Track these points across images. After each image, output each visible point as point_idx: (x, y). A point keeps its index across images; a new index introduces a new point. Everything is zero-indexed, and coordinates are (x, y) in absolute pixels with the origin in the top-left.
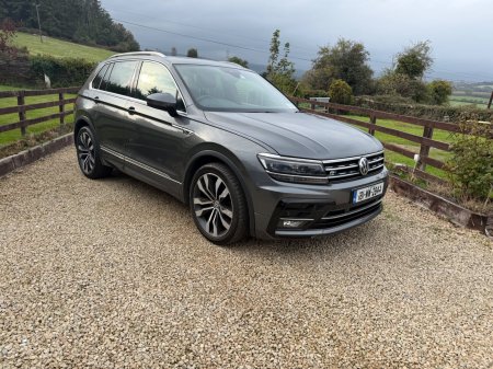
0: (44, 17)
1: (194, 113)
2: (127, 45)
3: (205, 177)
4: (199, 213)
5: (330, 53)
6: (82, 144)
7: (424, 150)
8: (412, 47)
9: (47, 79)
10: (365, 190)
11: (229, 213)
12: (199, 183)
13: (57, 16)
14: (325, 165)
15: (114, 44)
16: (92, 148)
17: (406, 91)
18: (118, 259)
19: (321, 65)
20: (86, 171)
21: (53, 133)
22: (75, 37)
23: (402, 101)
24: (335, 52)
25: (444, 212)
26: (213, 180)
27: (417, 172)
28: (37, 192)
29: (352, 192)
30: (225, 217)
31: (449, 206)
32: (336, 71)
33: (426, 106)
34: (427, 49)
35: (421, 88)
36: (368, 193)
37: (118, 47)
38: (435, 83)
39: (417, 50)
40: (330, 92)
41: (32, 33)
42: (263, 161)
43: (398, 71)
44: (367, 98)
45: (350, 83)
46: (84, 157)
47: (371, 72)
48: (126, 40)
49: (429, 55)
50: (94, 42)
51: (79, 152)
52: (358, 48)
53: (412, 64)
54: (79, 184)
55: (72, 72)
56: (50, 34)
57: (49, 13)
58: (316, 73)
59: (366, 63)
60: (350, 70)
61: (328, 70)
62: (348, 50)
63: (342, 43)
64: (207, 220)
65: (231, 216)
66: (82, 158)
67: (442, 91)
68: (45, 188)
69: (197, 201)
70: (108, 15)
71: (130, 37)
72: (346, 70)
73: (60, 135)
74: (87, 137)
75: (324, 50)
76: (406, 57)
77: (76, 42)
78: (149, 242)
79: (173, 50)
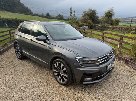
0: (5, 6)
1: (52, 42)
2: (29, 12)
3: (57, 63)
4: (56, 74)
5: (86, 12)
6: (16, 49)
7: (121, 44)
8: (109, 10)
9: (6, 25)
10: (110, 65)
11: (66, 76)
12: (55, 65)
13: (9, 5)
14: (98, 59)
15: (26, 12)
16: (20, 50)
17: (108, 22)
18: (30, 95)
19: (84, 16)
20: (18, 57)
21: (8, 44)
23: (108, 25)
24: (88, 12)
25: (130, 65)
26: (60, 65)
27: (119, 50)
28: (3, 66)
29: (107, 67)
30: (65, 77)
31: (132, 63)
32: (89, 18)
33: (115, 26)
34: (113, 10)
35: (112, 21)
36: (111, 66)
37: (27, 13)
38: (116, 19)
39: (110, 10)
40: (88, 24)
41: (2, 11)
42: (77, 60)
43: (105, 16)
44: (98, 25)
45: (93, 21)
46: (18, 53)
47: (98, 17)
48: (29, 11)
49: (114, 11)
50: (20, 12)
51: (16, 51)
52: (94, 11)
53: (109, 14)
54: (16, 62)
55: (13, 22)
56: (7, 11)
57: (6, 5)
58: (83, 18)
59: (96, 15)
60: (92, 17)
61: (86, 17)
62: (91, 11)
63: (89, 10)
64: (59, 77)
65: (67, 77)
66: (17, 53)
67: (118, 22)
68: (5, 64)
69: (55, 70)
70: (23, 5)
71: (30, 10)
72: (91, 17)
73: (10, 43)
74: (18, 47)
75: (85, 12)
76: (107, 12)
77: (15, 12)
78: (40, 86)
79: (42, 13)
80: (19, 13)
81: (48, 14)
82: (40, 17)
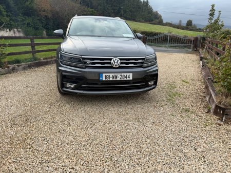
2: (157, 20)
13: (130, 11)
15: (152, 21)
22: (136, 19)
36: (114, 77)
42: (59, 55)
48: (158, 19)
57: (128, 10)
70: (151, 8)
77: (136, 21)
79: (180, 21)
80: (143, 22)
81: (189, 23)
82: (174, 27)
